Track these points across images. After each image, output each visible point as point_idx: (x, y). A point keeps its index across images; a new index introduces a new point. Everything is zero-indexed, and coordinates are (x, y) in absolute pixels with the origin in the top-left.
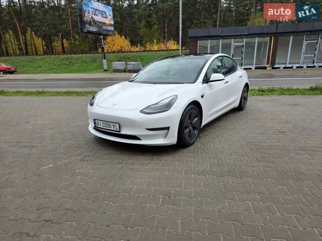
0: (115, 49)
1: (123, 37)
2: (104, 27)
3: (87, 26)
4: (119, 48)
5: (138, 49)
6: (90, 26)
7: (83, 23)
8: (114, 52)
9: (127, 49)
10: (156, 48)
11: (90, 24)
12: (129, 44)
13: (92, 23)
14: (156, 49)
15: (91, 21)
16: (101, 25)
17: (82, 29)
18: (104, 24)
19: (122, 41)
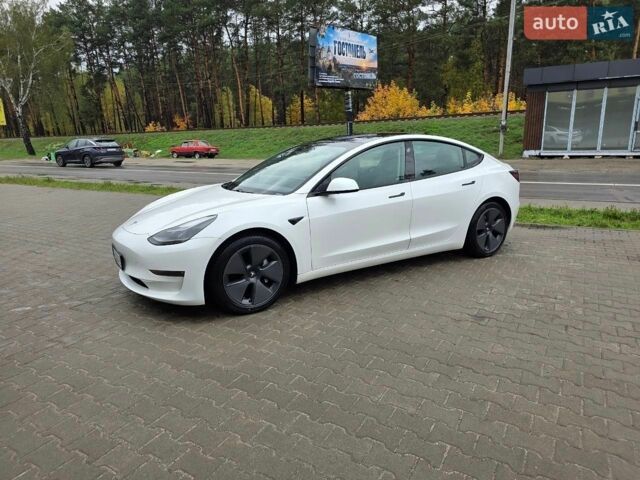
0: (385, 113)
1: (405, 89)
2: (357, 76)
3: (323, 75)
4: (393, 110)
5: (429, 112)
6: (328, 74)
7: (316, 70)
8: (384, 119)
9: (409, 111)
10: (468, 108)
11: (329, 71)
12: (417, 102)
13: (333, 70)
14: (468, 112)
15: (330, 66)
16: (350, 71)
17: (313, 82)
18: (358, 69)
19: (402, 97)
